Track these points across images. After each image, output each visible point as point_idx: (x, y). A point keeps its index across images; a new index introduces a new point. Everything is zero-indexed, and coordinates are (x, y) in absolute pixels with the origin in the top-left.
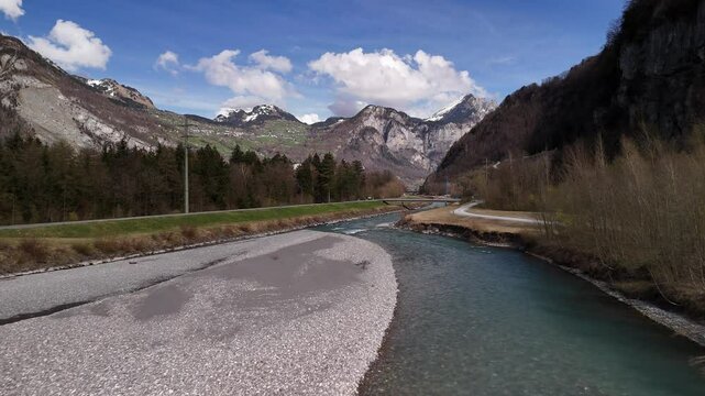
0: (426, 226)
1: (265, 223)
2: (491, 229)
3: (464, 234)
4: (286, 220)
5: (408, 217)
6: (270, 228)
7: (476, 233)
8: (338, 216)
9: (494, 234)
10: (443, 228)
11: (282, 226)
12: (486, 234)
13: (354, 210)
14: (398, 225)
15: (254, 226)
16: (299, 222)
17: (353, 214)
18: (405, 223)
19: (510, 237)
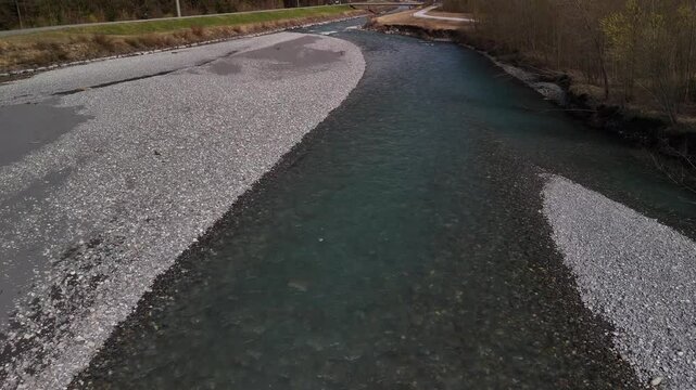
0: (388, 27)
1: (251, 26)
2: (438, 27)
3: (416, 32)
4: (267, 24)
5: (373, 19)
6: (256, 30)
7: (427, 31)
8: (310, 20)
9: (440, 31)
10: (403, 28)
11: (265, 28)
12: (434, 31)
13: (325, 14)
14: (365, 27)
15: (243, 28)
16: (278, 26)
17: (324, 18)
18: (370, 25)
19: (451, 33)
